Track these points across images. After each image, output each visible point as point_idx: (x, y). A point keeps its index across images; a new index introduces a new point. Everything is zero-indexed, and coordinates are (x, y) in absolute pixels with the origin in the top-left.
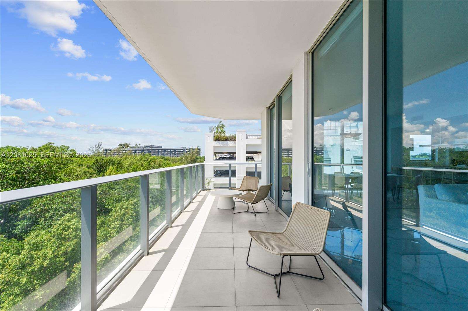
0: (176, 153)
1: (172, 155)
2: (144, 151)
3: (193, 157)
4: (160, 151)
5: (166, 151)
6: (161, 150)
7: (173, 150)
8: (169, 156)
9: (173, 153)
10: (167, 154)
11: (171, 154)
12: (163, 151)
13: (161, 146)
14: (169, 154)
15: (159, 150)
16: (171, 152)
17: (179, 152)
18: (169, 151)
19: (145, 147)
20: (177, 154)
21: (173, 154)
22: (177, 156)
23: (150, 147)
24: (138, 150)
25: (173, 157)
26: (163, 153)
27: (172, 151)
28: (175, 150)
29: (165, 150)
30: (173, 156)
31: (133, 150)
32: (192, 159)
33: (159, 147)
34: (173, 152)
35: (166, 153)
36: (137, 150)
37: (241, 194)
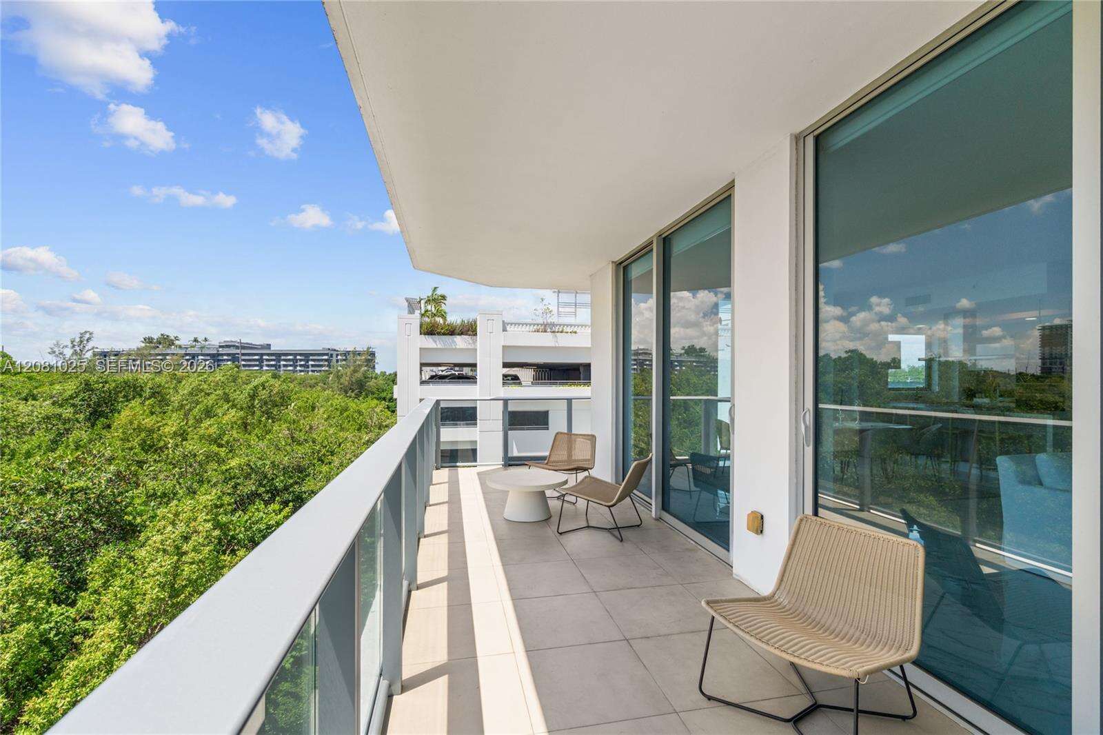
0: (311, 363)
1: (298, 368)
2: (220, 358)
3: (356, 374)
4: (264, 357)
5: (283, 358)
6: (268, 355)
7: (300, 355)
8: (290, 370)
9: (302, 363)
10: (285, 366)
11: (296, 366)
12: (274, 358)
13: (269, 346)
14: (291, 366)
15: (262, 355)
16: (295, 360)
17: (318, 360)
18: (291, 357)
19: (220, 347)
20: (313, 366)
21: (301, 366)
22: (313, 371)
23: (237, 347)
24: (202, 355)
25: (302, 373)
26: (273, 363)
27: (298, 357)
28: (307, 356)
29: (278, 356)
30: (301, 371)
31: (187, 355)
32: (354, 380)
33: (263, 347)
34: (301, 360)
35: (282, 363)
36: (198, 355)
37: (566, 482)
